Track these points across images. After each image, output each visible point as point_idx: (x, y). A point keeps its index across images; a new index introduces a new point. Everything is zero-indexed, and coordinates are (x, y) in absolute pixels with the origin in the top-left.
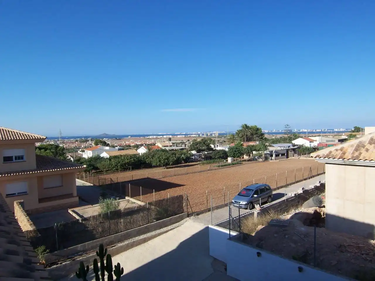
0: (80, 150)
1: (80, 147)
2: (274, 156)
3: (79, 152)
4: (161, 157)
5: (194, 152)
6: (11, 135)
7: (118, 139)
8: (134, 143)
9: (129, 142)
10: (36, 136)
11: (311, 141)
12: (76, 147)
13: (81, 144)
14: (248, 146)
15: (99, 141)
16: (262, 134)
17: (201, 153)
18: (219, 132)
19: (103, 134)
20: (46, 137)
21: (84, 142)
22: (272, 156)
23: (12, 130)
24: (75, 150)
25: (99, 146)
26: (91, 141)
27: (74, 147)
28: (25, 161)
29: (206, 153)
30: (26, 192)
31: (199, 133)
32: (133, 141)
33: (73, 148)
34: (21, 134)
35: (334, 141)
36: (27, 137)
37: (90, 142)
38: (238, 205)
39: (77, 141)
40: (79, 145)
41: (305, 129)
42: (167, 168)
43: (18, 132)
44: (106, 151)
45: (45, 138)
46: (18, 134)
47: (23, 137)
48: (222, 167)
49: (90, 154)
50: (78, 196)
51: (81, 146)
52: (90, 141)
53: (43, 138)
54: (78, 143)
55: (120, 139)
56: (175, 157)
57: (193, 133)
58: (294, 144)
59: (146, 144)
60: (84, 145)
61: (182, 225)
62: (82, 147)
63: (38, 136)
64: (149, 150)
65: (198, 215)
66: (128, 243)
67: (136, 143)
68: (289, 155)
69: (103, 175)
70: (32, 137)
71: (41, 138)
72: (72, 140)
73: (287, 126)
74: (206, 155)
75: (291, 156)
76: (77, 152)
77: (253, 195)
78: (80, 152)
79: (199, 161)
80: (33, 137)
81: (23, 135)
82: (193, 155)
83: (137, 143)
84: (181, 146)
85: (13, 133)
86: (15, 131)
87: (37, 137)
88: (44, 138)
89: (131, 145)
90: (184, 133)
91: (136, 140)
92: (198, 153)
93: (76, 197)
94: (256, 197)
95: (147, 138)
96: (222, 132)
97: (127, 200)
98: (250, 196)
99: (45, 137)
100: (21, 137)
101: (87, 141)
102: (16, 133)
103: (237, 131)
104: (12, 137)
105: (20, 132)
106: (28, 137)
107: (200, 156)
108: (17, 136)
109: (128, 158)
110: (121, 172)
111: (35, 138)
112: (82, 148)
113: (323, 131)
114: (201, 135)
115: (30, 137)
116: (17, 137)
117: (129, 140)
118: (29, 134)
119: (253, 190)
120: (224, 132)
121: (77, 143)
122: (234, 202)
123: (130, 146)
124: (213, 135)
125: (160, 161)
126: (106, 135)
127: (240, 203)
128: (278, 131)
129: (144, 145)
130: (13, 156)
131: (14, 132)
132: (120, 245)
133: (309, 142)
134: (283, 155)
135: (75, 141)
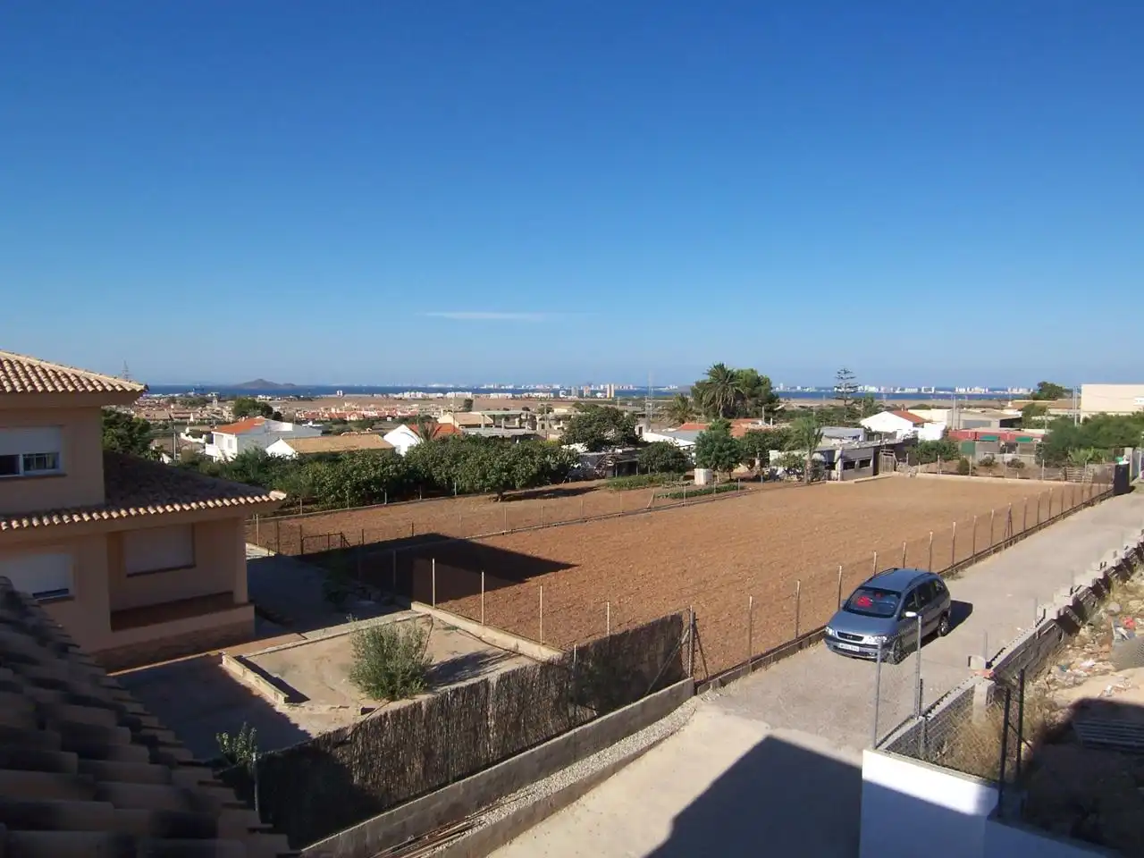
0: (187, 430)
1: (183, 420)
2: (839, 466)
3: (183, 436)
4: (487, 463)
5: (579, 448)
6: (10, 374)
7: (303, 399)
8: (358, 412)
9: (340, 410)
10: (105, 379)
11: (919, 423)
12: (171, 419)
13: (187, 411)
14: (753, 433)
15: (248, 403)
16: (773, 399)
17: (603, 453)
18: (616, 388)
19: (255, 383)
20: (146, 387)
21: (194, 404)
22: (832, 466)
23: (13, 358)
24: (170, 428)
25: (260, 421)
26: (219, 401)
27: (164, 420)
28: (64, 475)
29: (620, 451)
30: (66, 591)
31: (558, 387)
32: (354, 407)
33: (161, 422)
34: (50, 374)
35: (988, 424)
36: (71, 383)
37: (215, 406)
38: (857, 649)
39: (173, 400)
40: (180, 415)
41: (871, 385)
42: (504, 499)
43: (35, 362)
44: (286, 437)
45: (142, 391)
46: (35, 373)
47: (56, 383)
48: (690, 499)
49: (230, 445)
50: (251, 601)
51: (189, 418)
52: (215, 401)
53: (133, 391)
54: (178, 409)
55: (310, 400)
56: (533, 463)
57: (537, 387)
58: (870, 429)
59: (393, 418)
60: (198, 415)
61: (686, 728)
62: (192, 420)
63: (116, 382)
64: (426, 435)
65: (723, 684)
66: (519, 811)
67: (362, 412)
68: (882, 464)
69: (296, 518)
70: (91, 383)
71: (124, 390)
72: (156, 398)
73: (845, 373)
74: (618, 459)
75: (886, 469)
76: (178, 435)
77: (901, 611)
78: (187, 435)
79: (598, 477)
80: (95, 383)
81: (58, 378)
82: (578, 458)
83: (365, 413)
84: (521, 428)
85: (18, 368)
86: (24, 360)
87: (112, 386)
88: (139, 388)
89: (348, 419)
90: (511, 387)
91: (362, 403)
92: (591, 451)
93: (245, 605)
94: (909, 618)
95: (395, 399)
96: (626, 388)
97: (422, 617)
98: (892, 616)
99: (142, 387)
100: (52, 384)
101: (205, 402)
102: (27, 369)
103: (697, 384)
104: (16, 383)
105: (43, 364)
106: (76, 383)
107: (600, 462)
108: (34, 378)
109: (376, 463)
110: (354, 510)
111: (105, 390)
112: (192, 424)
113: (923, 390)
114: (563, 394)
115: (85, 383)
116: (36, 384)
117: (340, 402)
118: (78, 373)
119: (899, 595)
120: (631, 388)
121: (172, 407)
122: (838, 638)
123: (345, 422)
124: (599, 395)
125: (484, 476)
126: (266, 383)
127: (861, 638)
128: (791, 388)
129: (389, 419)
130: (18, 455)
131: (18, 362)
132: (490, 818)
133: (911, 423)
134: (864, 463)
135: (167, 402)
